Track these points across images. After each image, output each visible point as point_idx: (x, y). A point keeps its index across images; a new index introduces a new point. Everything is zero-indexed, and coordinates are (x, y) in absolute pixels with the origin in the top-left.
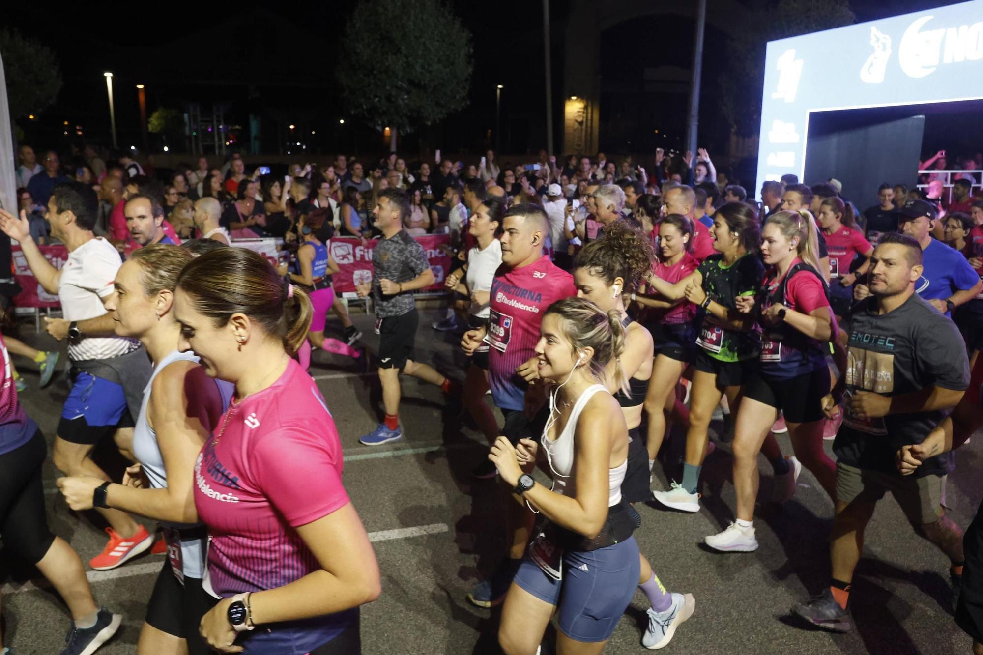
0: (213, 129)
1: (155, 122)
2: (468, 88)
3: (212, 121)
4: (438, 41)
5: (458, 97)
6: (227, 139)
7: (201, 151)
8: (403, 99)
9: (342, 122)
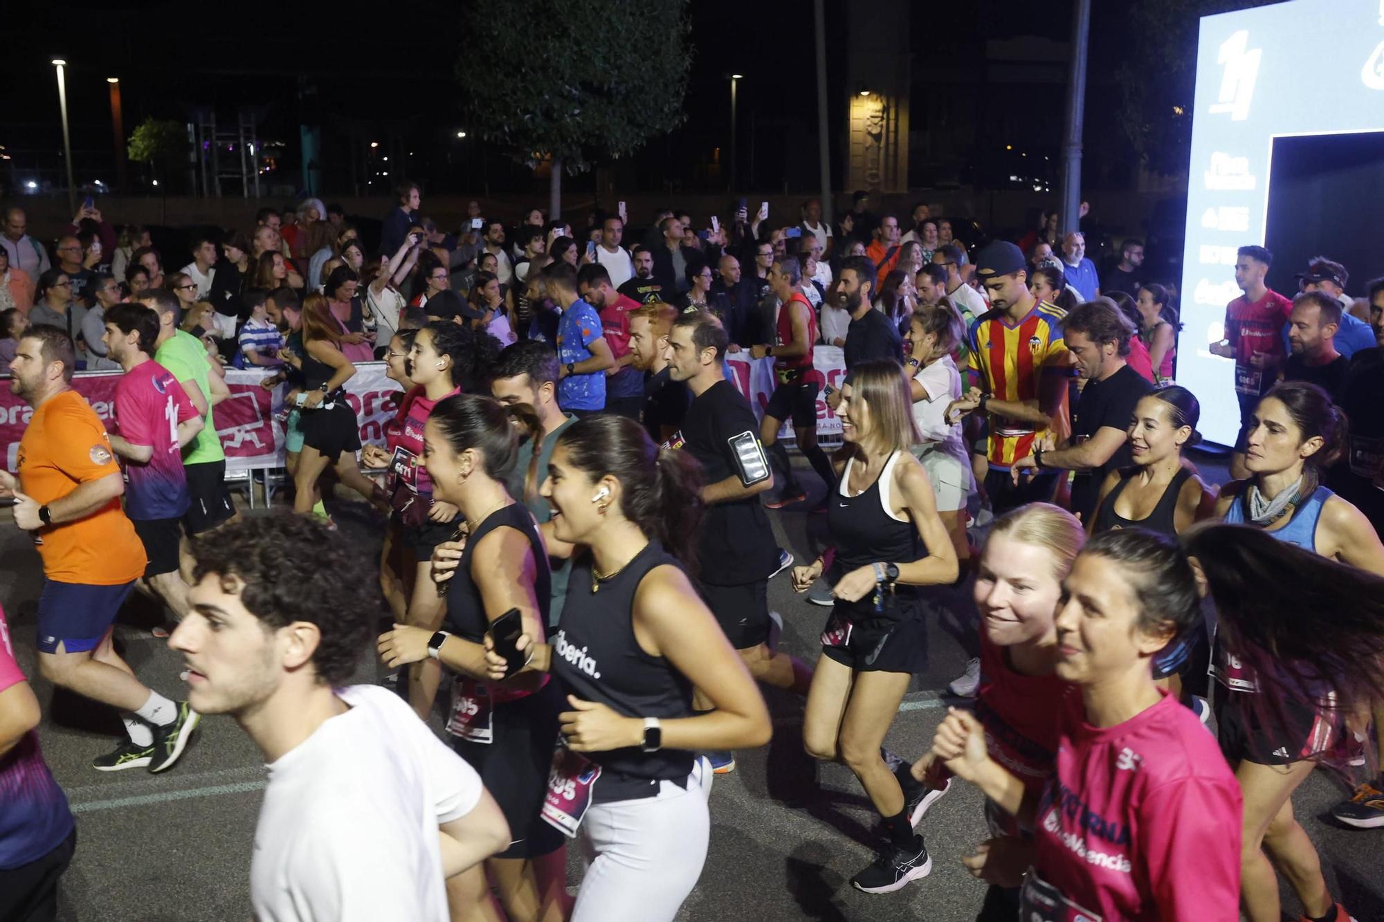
0: (237, 147)
1: (139, 144)
2: (683, 94)
3: (237, 138)
4: (632, 14)
5: (666, 109)
6: (262, 163)
7: (219, 191)
8: (572, 115)
9: (461, 135)
